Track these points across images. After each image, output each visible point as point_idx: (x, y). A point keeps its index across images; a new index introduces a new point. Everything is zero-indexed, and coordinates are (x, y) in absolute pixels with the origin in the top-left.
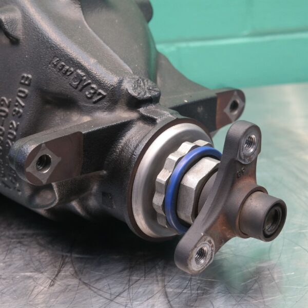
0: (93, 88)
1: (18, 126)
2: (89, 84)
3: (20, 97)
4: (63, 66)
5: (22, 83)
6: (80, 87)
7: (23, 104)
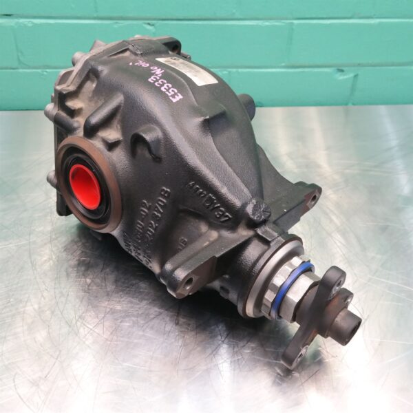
0: (221, 211)
1: (156, 227)
2: (219, 207)
3: (160, 205)
4: (198, 189)
5: (162, 195)
6: (211, 208)
7: (162, 211)
